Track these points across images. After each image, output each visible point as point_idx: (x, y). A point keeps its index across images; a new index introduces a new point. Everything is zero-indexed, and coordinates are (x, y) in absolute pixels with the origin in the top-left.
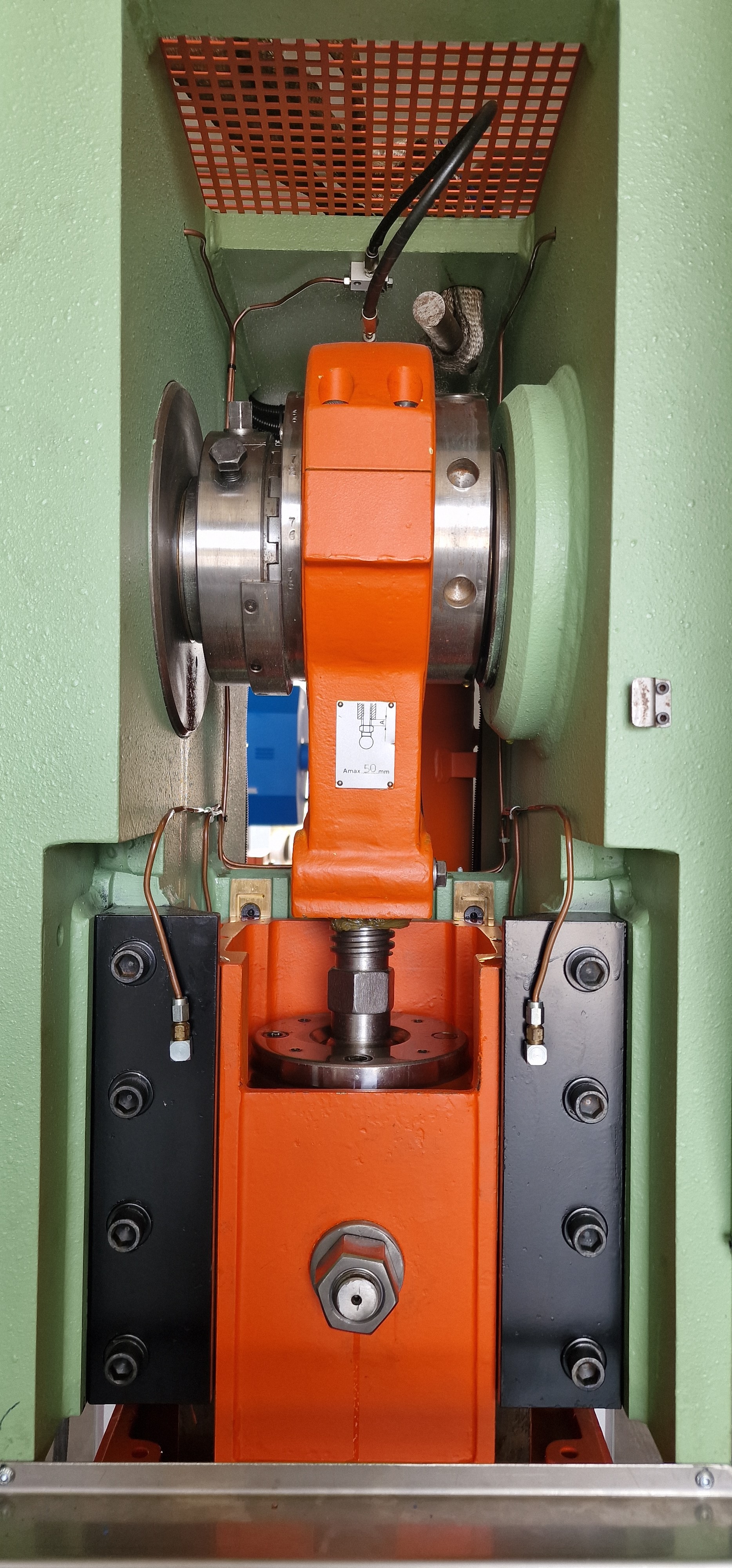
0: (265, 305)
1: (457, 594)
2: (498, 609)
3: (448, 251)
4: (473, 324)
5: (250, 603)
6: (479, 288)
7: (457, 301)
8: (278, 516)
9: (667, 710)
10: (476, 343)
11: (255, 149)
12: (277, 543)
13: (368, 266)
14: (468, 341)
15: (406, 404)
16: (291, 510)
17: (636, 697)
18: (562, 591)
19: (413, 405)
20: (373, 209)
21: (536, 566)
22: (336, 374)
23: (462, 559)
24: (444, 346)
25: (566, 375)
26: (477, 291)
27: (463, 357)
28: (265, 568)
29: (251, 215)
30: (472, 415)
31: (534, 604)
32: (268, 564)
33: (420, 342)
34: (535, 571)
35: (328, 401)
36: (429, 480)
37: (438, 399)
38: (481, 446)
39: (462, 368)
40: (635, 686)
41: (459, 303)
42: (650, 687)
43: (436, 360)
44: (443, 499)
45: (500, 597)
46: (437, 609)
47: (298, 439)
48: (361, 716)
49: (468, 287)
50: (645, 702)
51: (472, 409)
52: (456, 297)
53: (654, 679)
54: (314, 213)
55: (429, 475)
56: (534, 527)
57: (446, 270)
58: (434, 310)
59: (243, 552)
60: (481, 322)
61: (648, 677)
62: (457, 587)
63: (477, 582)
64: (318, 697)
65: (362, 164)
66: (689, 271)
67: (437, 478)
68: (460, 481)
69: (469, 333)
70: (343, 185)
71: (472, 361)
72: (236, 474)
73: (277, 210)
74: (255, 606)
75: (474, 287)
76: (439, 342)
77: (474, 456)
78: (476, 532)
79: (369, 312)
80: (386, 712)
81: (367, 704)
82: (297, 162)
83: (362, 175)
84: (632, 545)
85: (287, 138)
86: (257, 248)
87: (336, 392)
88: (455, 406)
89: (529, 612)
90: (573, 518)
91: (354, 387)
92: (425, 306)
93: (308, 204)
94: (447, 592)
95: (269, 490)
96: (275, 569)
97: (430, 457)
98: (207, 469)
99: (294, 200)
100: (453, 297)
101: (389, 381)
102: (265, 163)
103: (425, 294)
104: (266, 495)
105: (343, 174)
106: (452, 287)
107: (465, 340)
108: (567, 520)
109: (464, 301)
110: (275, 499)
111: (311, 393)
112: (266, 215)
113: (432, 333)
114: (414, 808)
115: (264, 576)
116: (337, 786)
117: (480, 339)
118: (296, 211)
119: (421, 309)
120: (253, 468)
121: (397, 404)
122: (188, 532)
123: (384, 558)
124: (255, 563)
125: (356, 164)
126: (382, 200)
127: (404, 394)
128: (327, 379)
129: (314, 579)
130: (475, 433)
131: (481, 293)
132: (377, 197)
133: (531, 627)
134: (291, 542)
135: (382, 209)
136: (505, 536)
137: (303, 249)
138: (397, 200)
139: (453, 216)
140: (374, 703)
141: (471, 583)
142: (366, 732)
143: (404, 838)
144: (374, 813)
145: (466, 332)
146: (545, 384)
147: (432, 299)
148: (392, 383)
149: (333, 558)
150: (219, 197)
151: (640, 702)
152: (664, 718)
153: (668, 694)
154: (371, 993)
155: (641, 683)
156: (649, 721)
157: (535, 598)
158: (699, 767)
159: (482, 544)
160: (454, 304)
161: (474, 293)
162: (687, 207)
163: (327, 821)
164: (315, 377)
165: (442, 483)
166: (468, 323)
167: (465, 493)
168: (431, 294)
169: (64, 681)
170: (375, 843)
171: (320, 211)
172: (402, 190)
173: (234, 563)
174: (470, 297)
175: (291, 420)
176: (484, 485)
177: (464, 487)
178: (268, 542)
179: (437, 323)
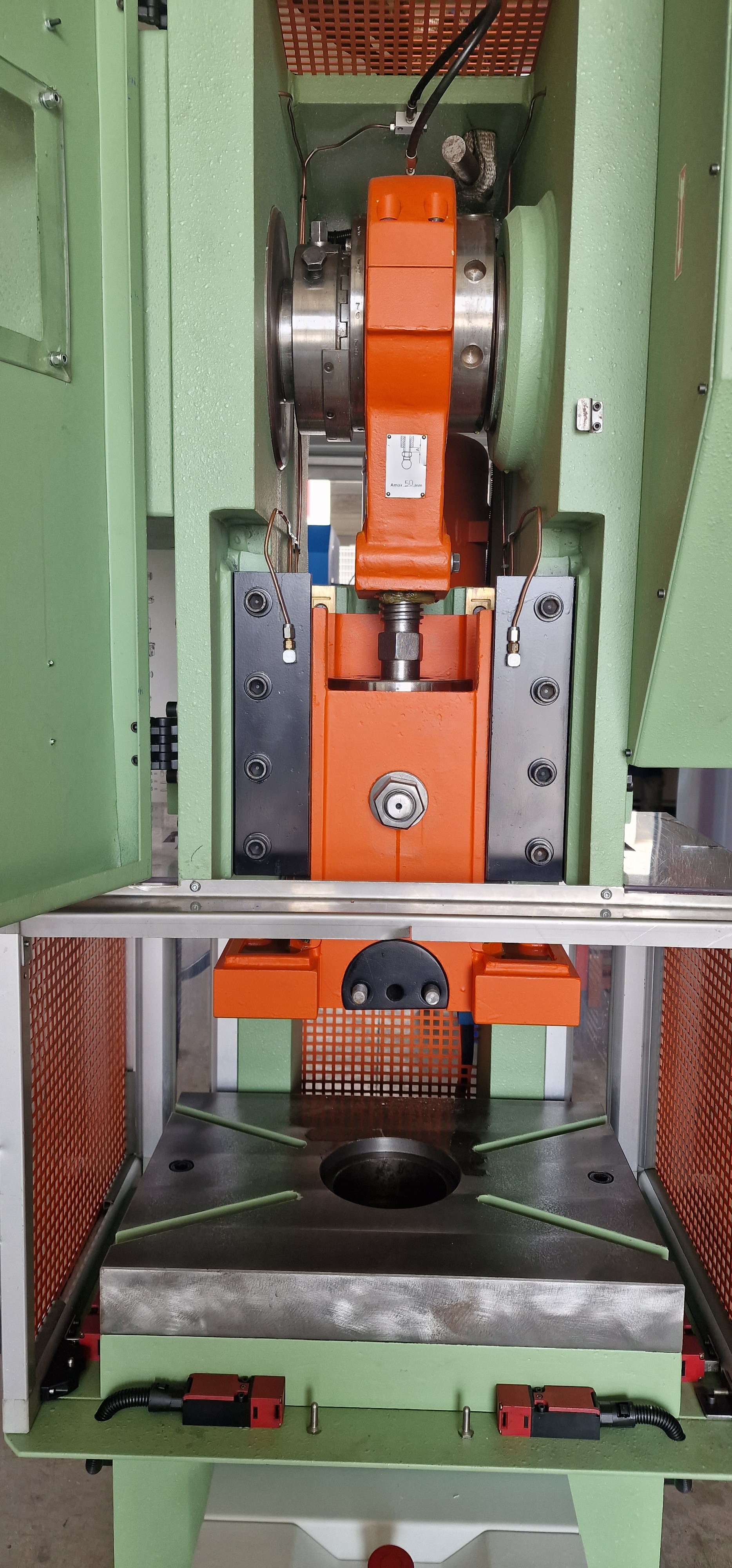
0: (328, 147)
1: (470, 359)
2: (498, 368)
3: (469, 103)
4: (488, 160)
5: (328, 365)
6: (493, 131)
7: (476, 142)
8: (347, 303)
9: (601, 421)
10: (490, 175)
11: (328, 28)
12: (347, 323)
13: (409, 116)
14: (484, 174)
15: (437, 220)
16: (357, 300)
17: (580, 411)
18: (540, 351)
19: (441, 220)
20: (413, 70)
21: (522, 333)
22: (389, 200)
23: (474, 333)
24: (465, 178)
25: (548, 199)
26: (492, 134)
27: (480, 188)
28: (338, 340)
29: (321, 76)
30: (482, 228)
31: (521, 360)
32: (340, 338)
33: (447, 175)
34: (522, 337)
35: (383, 219)
36: (451, 274)
37: (459, 218)
38: (488, 251)
39: (479, 197)
40: (580, 404)
41: (477, 143)
42: (588, 405)
43: (458, 190)
44: (460, 292)
45: (499, 359)
46: (456, 369)
47: (363, 248)
48: (403, 445)
49: (485, 130)
50: (585, 414)
51: (482, 224)
52: (475, 138)
53: (592, 400)
54: (368, 74)
55: (451, 270)
56: (522, 305)
57: (467, 117)
58: (458, 150)
59: (323, 332)
60: (494, 158)
61: (588, 397)
62: (470, 354)
63: (484, 348)
64: (374, 431)
65: (406, 37)
66: (622, 124)
67: (457, 274)
68: (473, 277)
69: (484, 168)
70: (391, 53)
71: (487, 190)
72: (320, 272)
73: (341, 72)
74: (332, 367)
75: (489, 130)
76: (461, 175)
77: (482, 259)
78: (483, 315)
79: (411, 153)
80: (420, 442)
81: (408, 436)
82: (358, 37)
83: (405, 45)
84: (581, 312)
85: (352, 20)
86: (326, 102)
87: (388, 212)
88: (471, 222)
89: (518, 365)
90: (547, 298)
91: (401, 209)
92: (451, 147)
93: (364, 68)
94: (463, 358)
95: (341, 286)
96: (345, 341)
97: (452, 257)
98: (299, 271)
99: (354, 64)
100: (473, 138)
101: (425, 203)
102: (335, 38)
103: (451, 137)
104: (339, 288)
105: (392, 45)
106: (472, 130)
107: (482, 173)
108: (543, 300)
109: (481, 141)
110: (345, 292)
111: (372, 213)
112: (333, 76)
113: (456, 168)
114: (438, 512)
115: (338, 347)
116: (386, 496)
117: (494, 172)
118: (355, 72)
119: (448, 149)
120: (330, 270)
121: (430, 220)
122: (285, 317)
123: (421, 328)
124: (332, 338)
125: (401, 37)
126: (420, 63)
127: (435, 213)
128: (382, 202)
129: (375, 345)
130: (484, 242)
131: (494, 134)
132: (416, 61)
133: (519, 377)
134: (357, 322)
135: (419, 70)
136: (503, 315)
137: (360, 102)
138: (433, 63)
139: (474, 75)
140: (412, 435)
141: (480, 350)
142: (407, 457)
143: (432, 534)
144: (411, 516)
145: (482, 167)
146: (534, 205)
147: (456, 142)
148: (427, 204)
149: (386, 328)
150: (299, 63)
151: (582, 414)
152: (598, 425)
153: (601, 410)
154: (407, 646)
155: (583, 402)
156: (587, 428)
157: (522, 355)
158: (619, 459)
159: (486, 324)
160: (474, 144)
161: (489, 135)
162: (622, 80)
163: (379, 522)
164: (373, 201)
165: (460, 278)
166: (484, 160)
167: (476, 284)
168: (455, 137)
169: (220, 404)
170: (413, 538)
171: (373, 72)
172: (434, 56)
173: (318, 339)
174: (486, 139)
175: (357, 234)
176: (489, 281)
177: (476, 280)
178: (340, 321)
179: (460, 160)
